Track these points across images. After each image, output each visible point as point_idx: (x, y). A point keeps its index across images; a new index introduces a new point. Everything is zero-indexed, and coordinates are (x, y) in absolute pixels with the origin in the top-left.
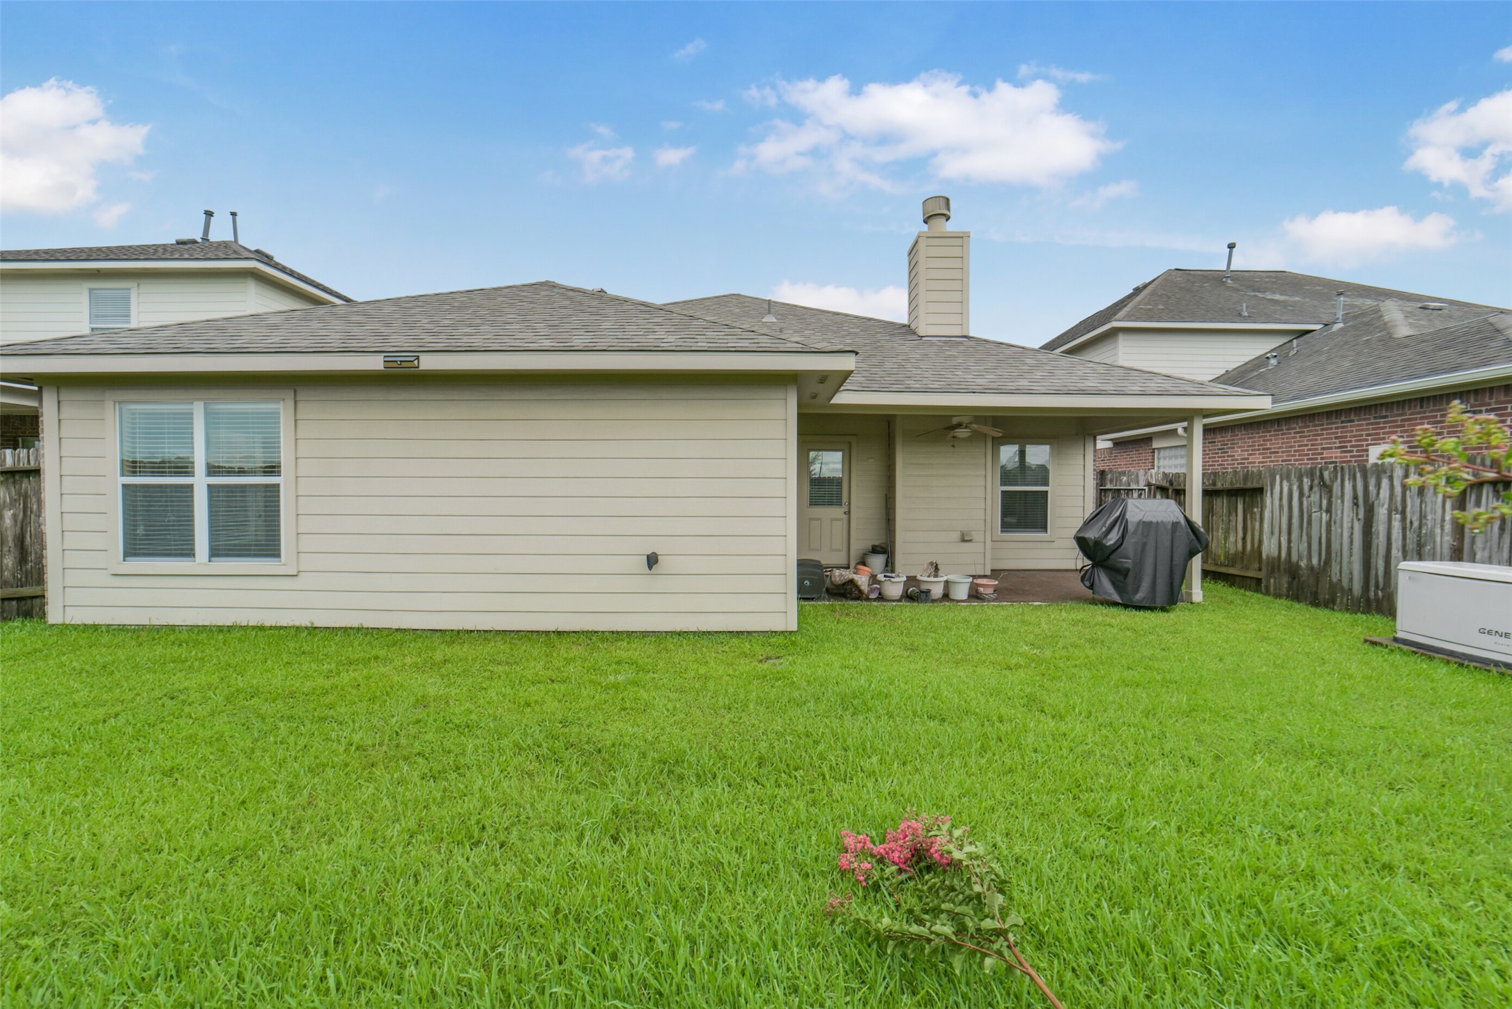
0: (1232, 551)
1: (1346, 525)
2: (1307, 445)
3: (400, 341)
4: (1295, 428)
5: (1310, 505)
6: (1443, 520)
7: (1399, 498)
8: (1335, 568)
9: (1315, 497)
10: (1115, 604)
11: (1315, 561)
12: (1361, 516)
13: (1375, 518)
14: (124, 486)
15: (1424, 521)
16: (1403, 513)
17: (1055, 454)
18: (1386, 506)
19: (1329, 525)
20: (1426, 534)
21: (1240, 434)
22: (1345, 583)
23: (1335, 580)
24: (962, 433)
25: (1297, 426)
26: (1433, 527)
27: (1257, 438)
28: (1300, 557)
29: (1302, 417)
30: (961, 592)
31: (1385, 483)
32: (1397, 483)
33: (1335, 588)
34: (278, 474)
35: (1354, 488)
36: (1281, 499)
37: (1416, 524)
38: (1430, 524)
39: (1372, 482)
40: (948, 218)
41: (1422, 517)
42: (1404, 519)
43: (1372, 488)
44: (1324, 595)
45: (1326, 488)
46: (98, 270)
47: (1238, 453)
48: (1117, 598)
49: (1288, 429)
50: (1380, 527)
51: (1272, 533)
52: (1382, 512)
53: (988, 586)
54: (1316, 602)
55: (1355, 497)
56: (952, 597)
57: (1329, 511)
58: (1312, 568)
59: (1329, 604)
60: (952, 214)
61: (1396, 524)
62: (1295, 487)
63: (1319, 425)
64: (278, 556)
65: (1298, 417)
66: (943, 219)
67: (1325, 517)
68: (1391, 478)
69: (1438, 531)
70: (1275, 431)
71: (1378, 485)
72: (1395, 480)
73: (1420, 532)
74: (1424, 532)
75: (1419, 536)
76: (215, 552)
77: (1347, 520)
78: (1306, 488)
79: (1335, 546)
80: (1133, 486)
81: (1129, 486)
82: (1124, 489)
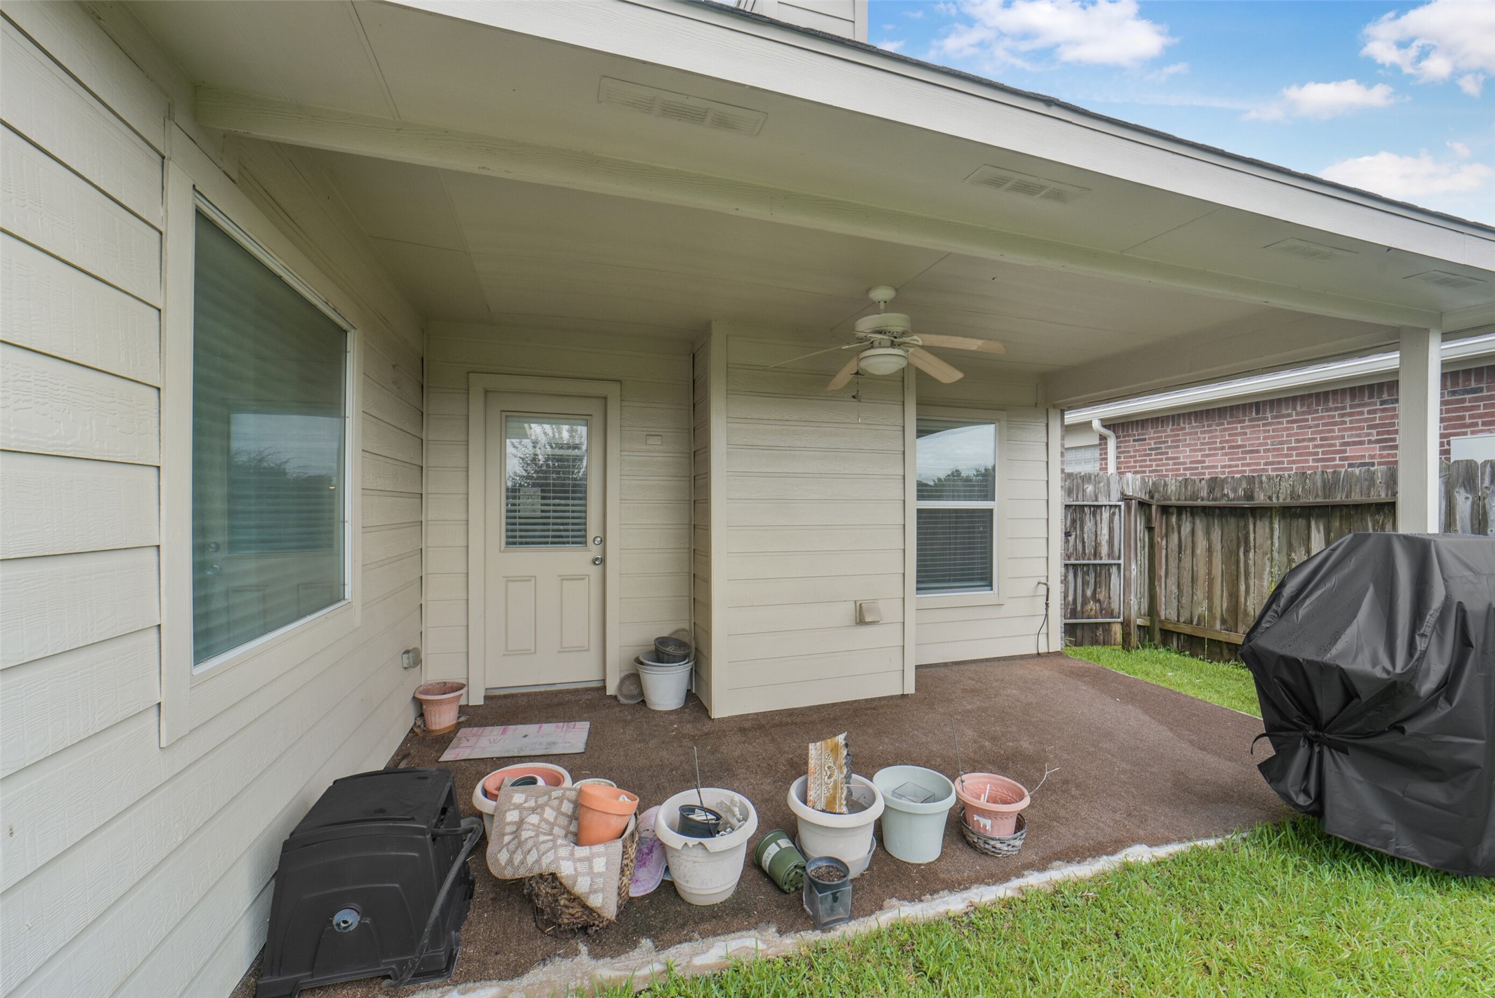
2: (1313, 439)
27: (1220, 432)
29: (1303, 397)
47: (1185, 454)
63: (1336, 409)
65: (1294, 399)
70: (1251, 420)
80: (1103, 501)
81: (1096, 500)
82: (1090, 506)
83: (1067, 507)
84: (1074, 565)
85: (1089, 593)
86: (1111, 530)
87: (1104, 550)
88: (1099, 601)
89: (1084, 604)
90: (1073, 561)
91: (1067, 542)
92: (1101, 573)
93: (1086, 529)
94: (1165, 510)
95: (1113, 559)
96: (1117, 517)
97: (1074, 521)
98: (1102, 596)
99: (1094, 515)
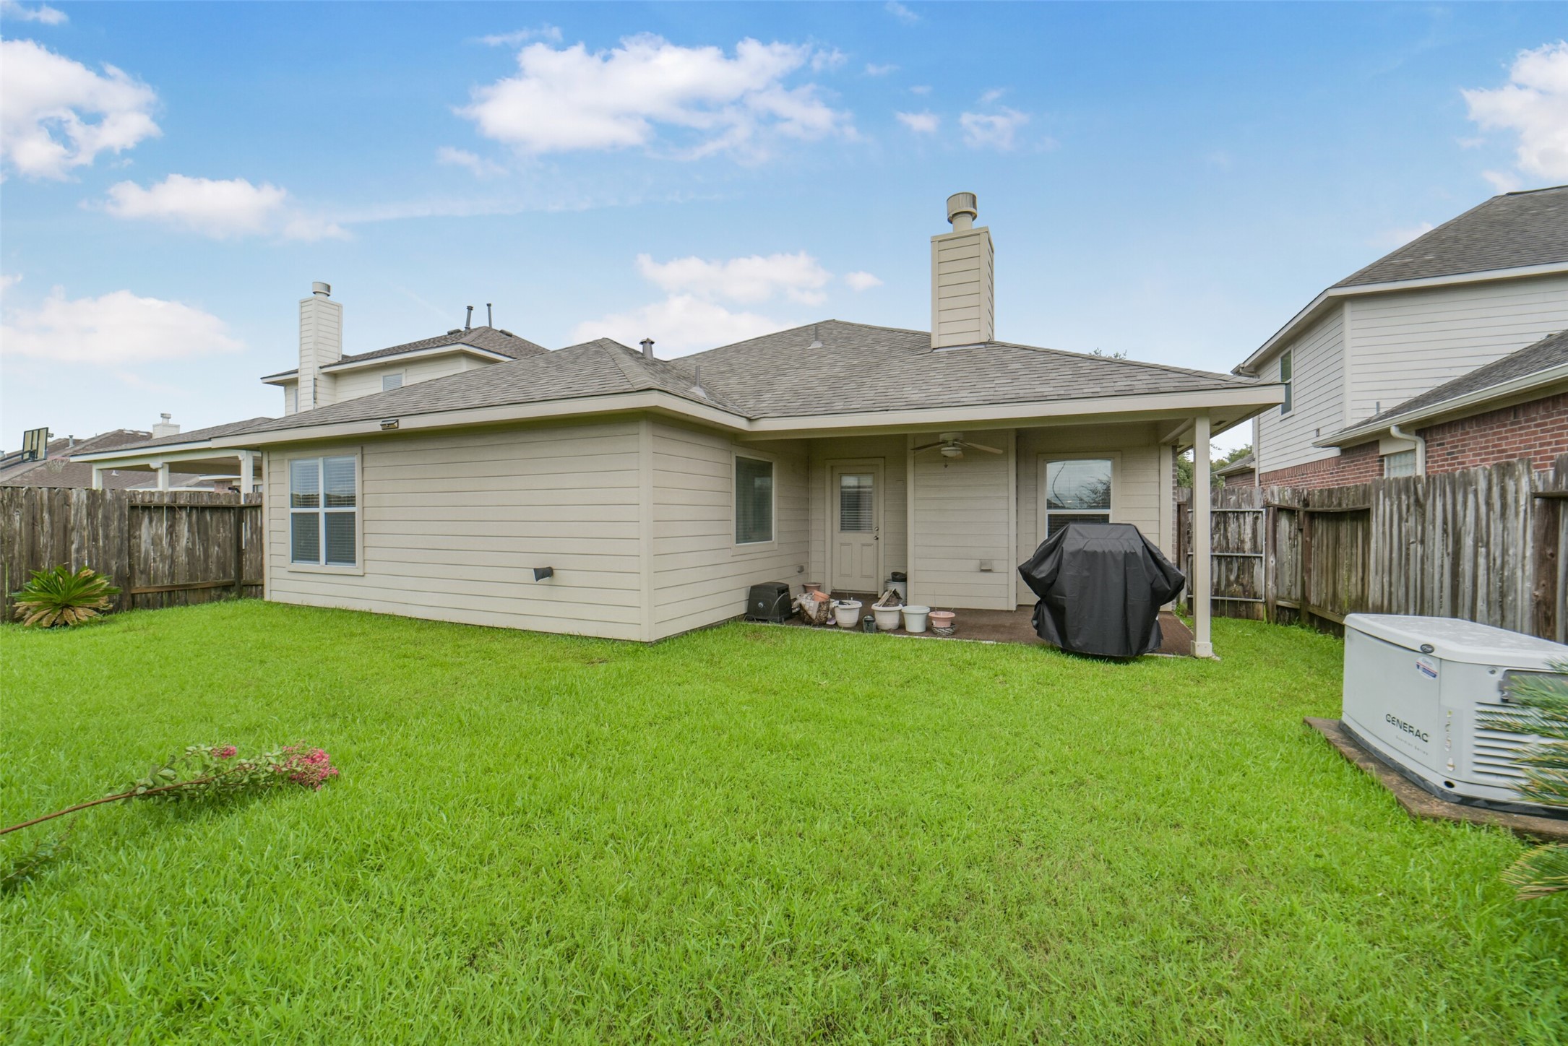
0: (1354, 597)
1: (1437, 562)
4: (1535, 419)
5: (1408, 532)
6: (1524, 557)
7: (1484, 523)
9: (1411, 522)
12: (1450, 550)
13: (1462, 551)
14: (292, 514)
15: (1506, 558)
16: (1487, 545)
17: (1117, 469)
18: (1472, 535)
19: (1423, 561)
20: (1508, 577)
21: (1473, 431)
24: (948, 451)
25: (1538, 415)
26: (1515, 568)
28: (1399, 607)
30: (915, 625)
31: (1471, 500)
32: (1482, 501)
34: (354, 505)
35: (1444, 506)
36: (1384, 525)
37: (1498, 562)
38: (1511, 562)
39: (1460, 499)
40: (974, 216)
41: (1504, 552)
42: (1488, 554)
43: (1459, 507)
45: (1420, 509)
46: (386, 363)
49: (1527, 421)
50: (1466, 566)
51: (1377, 573)
52: (1468, 542)
53: (942, 620)
55: (1445, 522)
56: (909, 629)
57: (1422, 542)
60: (979, 212)
61: (1482, 561)
62: (1395, 507)
63: (1564, 412)
64: (354, 562)
65: (1538, 403)
66: (969, 218)
67: (1420, 550)
68: (1476, 492)
69: (1519, 573)
71: (1465, 504)
72: (1480, 496)
73: (1502, 574)
74: (1506, 574)
75: (1501, 580)
76: (329, 560)
77: (1438, 554)
78: (1404, 508)
79: (1427, 593)
80: (1245, 508)
81: (1240, 507)
82: (1234, 512)
83: (1213, 513)
84: (1218, 556)
85: (1232, 578)
86: (1254, 532)
87: (1248, 546)
88: (1242, 585)
89: (1229, 584)
90: (1217, 553)
91: (1212, 538)
92: (1246, 563)
93: (1230, 529)
94: (1312, 516)
95: (1256, 552)
96: (1259, 521)
97: (1218, 524)
98: (1246, 579)
99: (1238, 518)
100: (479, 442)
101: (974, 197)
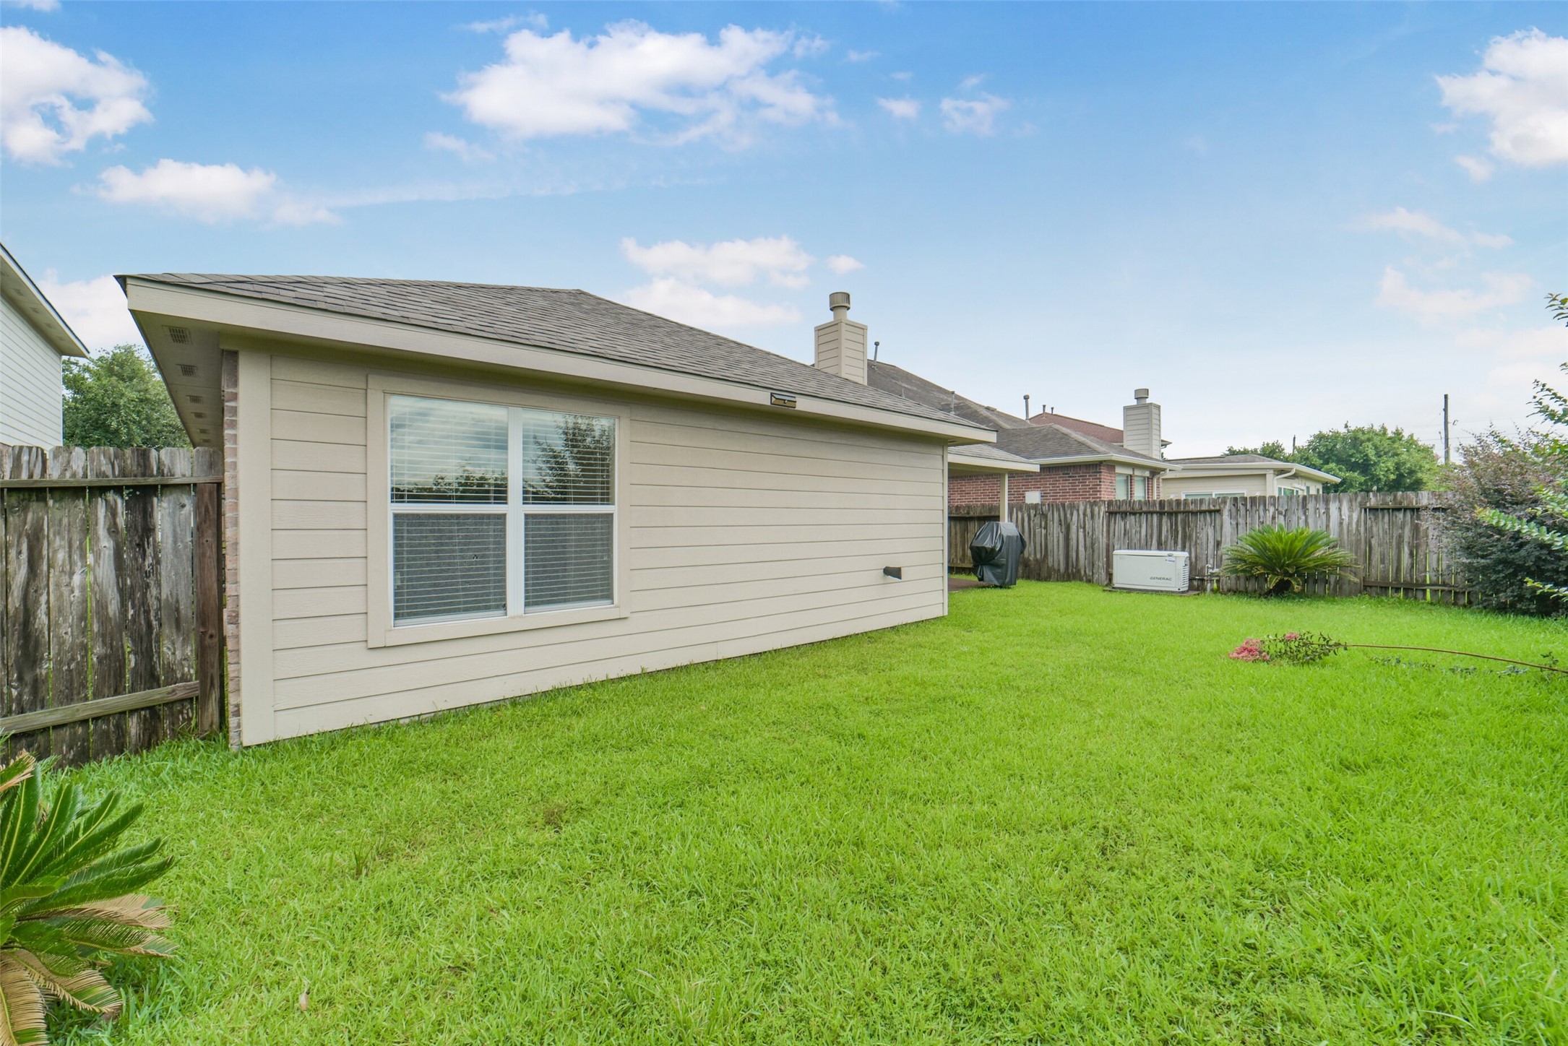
1: (1055, 535)
2: (988, 490)
3: (787, 383)
4: (980, 480)
6: (1104, 531)
7: (1082, 521)
8: (1050, 559)
9: (1037, 520)
10: (996, 587)
11: (1038, 556)
12: (1063, 530)
13: (1070, 531)
14: (396, 516)
15: (1094, 532)
16: (1084, 528)
18: (1076, 525)
19: (1046, 535)
20: (1095, 539)
22: (1056, 567)
23: (1050, 565)
26: (1099, 535)
28: (1030, 555)
31: (1075, 513)
32: (1081, 513)
33: (1050, 570)
34: (611, 501)
35: (1059, 516)
37: (1090, 534)
38: (1097, 533)
39: (1068, 513)
40: (848, 309)
41: (1093, 530)
42: (1084, 531)
43: (1068, 515)
44: (1044, 574)
45: (1044, 516)
48: (997, 584)
50: (1073, 535)
52: (1074, 528)
54: (1039, 578)
55: (1060, 521)
57: (1046, 528)
58: (1036, 560)
59: (1047, 579)
60: (851, 306)
61: (1081, 534)
62: (1026, 515)
64: (608, 596)
67: (1044, 531)
68: (1078, 510)
69: (1101, 537)
70: (968, 480)
71: (1072, 514)
72: (1080, 511)
73: (1092, 537)
74: (1094, 537)
75: (1092, 539)
77: (1056, 531)
78: (1032, 515)
79: (1050, 547)
100: (818, 437)
101: (848, 296)
